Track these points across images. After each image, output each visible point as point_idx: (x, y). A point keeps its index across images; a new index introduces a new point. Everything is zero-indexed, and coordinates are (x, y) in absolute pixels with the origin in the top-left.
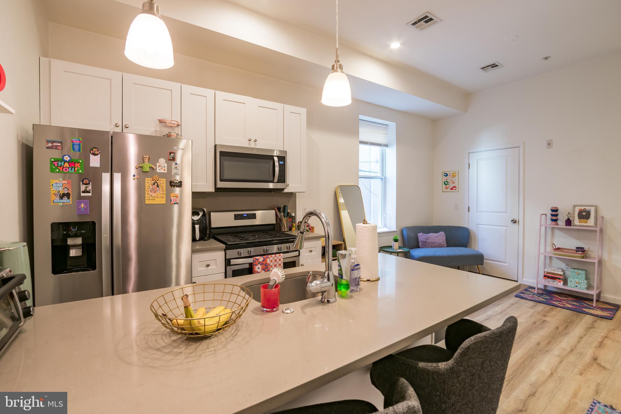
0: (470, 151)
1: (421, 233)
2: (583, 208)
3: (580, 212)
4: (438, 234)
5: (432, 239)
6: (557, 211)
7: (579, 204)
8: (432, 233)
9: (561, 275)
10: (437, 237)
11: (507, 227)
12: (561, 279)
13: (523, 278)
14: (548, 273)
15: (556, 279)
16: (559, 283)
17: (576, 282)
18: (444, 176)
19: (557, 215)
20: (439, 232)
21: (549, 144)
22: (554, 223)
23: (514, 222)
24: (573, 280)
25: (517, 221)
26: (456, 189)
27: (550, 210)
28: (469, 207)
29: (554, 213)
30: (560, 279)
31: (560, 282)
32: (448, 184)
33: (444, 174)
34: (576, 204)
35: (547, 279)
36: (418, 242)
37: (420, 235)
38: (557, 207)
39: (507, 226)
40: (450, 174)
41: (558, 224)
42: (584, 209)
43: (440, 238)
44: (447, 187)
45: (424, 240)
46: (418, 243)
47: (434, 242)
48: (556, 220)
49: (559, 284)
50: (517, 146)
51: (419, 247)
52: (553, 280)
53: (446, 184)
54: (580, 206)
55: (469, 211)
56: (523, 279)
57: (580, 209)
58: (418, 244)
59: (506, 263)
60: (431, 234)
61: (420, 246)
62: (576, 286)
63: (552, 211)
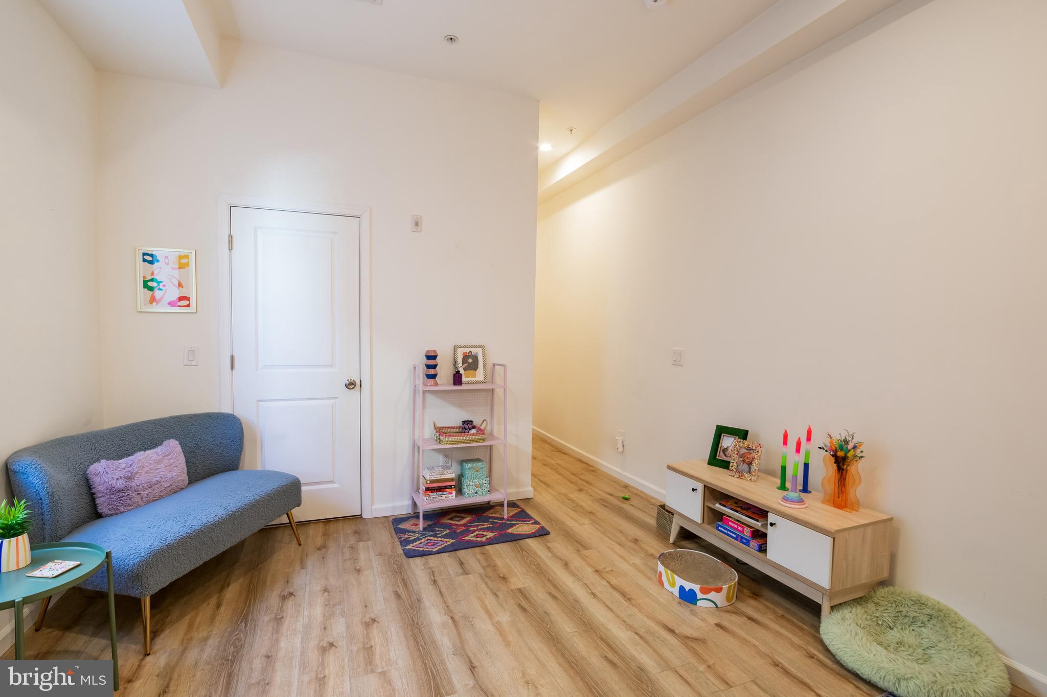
0: (235, 202)
1: (103, 462)
2: (467, 350)
3: (466, 357)
4: (159, 449)
5: (147, 472)
6: (434, 357)
7: (463, 344)
8: (142, 452)
9: (452, 480)
10: (159, 462)
11: (334, 401)
12: (453, 487)
13: (372, 505)
14: (432, 482)
15: (445, 488)
16: (450, 495)
17: (476, 486)
18: (144, 260)
19: (434, 367)
20: (160, 444)
21: (417, 224)
22: (432, 381)
23: (351, 385)
24: (472, 484)
25: (358, 383)
26: (188, 306)
27: (425, 357)
28: (232, 358)
29: (431, 362)
30: (450, 487)
31: (452, 493)
32: (160, 289)
33: (144, 254)
34: (458, 343)
35: (431, 494)
36: (92, 496)
37: (101, 469)
38: (435, 351)
39: (336, 398)
40: (166, 257)
41: (436, 384)
42: (469, 353)
43: (172, 461)
44: (157, 298)
45: (120, 484)
46: (93, 500)
47: (155, 480)
48: (434, 376)
49: (450, 498)
50: (356, 214)
51: (98, 516)
52: (441, 493)
53: (151, 289)
54: (464, 347)
55: (232, 368)
56: (374, 507)
57: (464, 353)
58: (94, 506)
59: (335, 483)
60: (140, 456)
61: (102, 509)
62: (476, 493)
63: (429, 357)
